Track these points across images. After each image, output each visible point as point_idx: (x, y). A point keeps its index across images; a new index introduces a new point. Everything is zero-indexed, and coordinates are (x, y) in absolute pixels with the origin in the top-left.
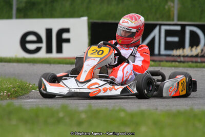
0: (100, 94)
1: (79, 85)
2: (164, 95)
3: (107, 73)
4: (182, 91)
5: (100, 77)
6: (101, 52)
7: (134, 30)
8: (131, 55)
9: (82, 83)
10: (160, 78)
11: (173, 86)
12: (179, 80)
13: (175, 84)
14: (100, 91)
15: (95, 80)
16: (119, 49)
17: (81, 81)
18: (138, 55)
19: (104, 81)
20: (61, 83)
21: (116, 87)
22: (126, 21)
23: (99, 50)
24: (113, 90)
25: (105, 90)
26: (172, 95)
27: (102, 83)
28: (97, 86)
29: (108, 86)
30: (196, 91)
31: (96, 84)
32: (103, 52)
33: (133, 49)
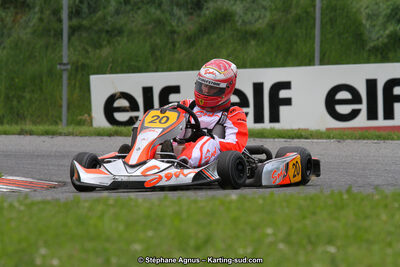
0: (160, 184)
1: (129, 170)
2: (264, 183)
3: (172, 151)
4: (294, 176)
5: (163, 157)
6: (165, 119)
7: (223, 85)
8: (218, 123)
9: (133, 166)
10: (264, 156)
11: (278, 168)
12: (288, 160)
13: (282, 166)
14: (161, 178)
15: (153, 162)
16: (198, 114)
17: (130, 163)
18: (229, 124)
19: (168, 162)
20: (102, 169)
21: (186, 171)
22: (211, 70)
23: (161, 115)
24: (181, 176)
25: (169, 177)
26: (278, 182)
27: (164, 165)
28: (156, 171)
29: (173, 170)
30: (318, 175)
31: (155, 167)
32: (168, 118)
33: (220, 114)
